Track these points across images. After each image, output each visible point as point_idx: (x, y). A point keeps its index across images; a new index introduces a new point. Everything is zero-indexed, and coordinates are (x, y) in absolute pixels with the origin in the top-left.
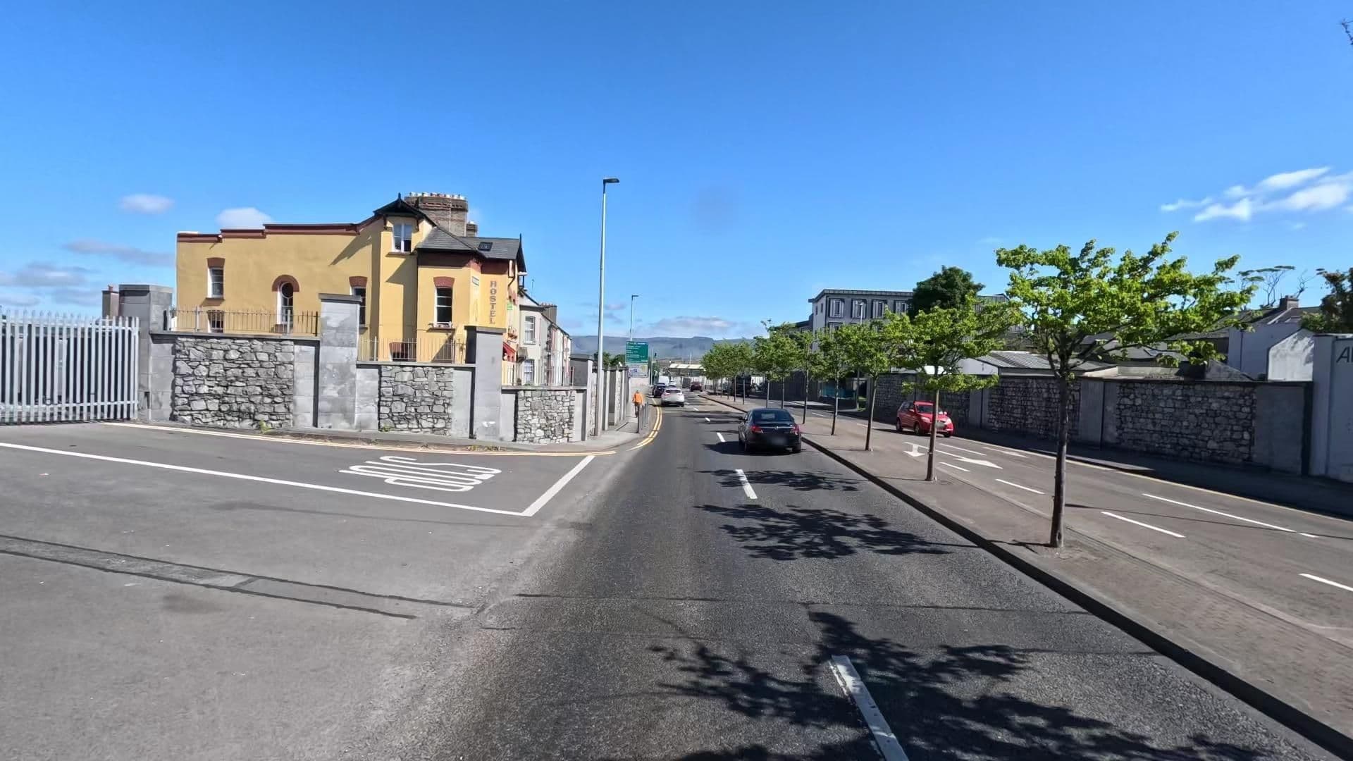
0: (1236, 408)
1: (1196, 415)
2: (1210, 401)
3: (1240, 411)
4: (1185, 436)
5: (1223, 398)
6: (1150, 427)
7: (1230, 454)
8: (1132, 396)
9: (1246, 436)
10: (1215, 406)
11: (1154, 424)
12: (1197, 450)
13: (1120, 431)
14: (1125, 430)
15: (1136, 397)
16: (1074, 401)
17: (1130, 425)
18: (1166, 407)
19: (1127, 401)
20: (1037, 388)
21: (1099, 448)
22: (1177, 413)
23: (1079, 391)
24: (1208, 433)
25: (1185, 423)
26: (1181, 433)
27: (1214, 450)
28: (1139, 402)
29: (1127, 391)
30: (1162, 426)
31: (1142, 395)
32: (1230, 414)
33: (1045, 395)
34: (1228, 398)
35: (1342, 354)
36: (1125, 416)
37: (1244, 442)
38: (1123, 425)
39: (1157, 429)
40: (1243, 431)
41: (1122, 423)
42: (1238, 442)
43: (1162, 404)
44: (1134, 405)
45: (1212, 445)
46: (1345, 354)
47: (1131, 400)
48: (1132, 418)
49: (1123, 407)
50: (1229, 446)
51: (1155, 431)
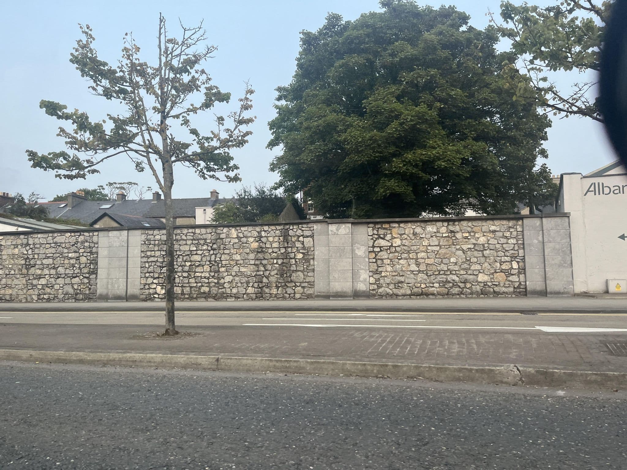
0: (503, 241)
1: (463, 251)
2: (477, 235)
3: (507, 243)
4: (454, 272)
5: (490, 231)
6: (414, 267)
7: (502, 285)
8: (388, 237)
9: (515, 265)
10: (482, 240)
11: (418, 265)
12: (468, 285)
13: (377, 276)
14: (383, 274)
15: (393, 238)
16: (304, 248)
17: (389, 268)
18: (430, 246)
19: (382, 243)
20: (238, 237)
21: (352, 298)
22: (443, 251)
23: (312, 236)
24: (478, 267)
25: (453, 260)
26: (448, 270)
27: (485, 284)
28: (397, 242)
29: (381, 232)
30: (428, 264)
31: (401, 235)
32: (498, 246)
33: (255, 245)
34: (494, 232)
35: (589, 188)
36: (382, 260)
37: (513, 272)
38: (380, 269)
39: (423, 267)
40: (512, 261)
41: (378, 267)
42: (508, 273)
43: (425, 243)
44: (392, 246)
45: (482, 278)
46: (592, 189)
47: (388, 241)
48: (391, 260)
49: (378, 249)
50: (500, 277)
51: (419, 271)
